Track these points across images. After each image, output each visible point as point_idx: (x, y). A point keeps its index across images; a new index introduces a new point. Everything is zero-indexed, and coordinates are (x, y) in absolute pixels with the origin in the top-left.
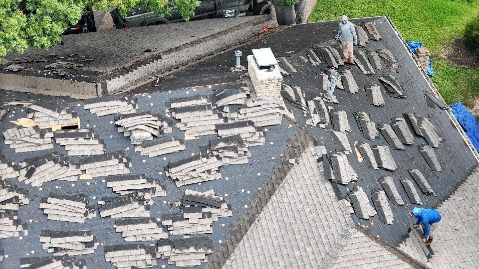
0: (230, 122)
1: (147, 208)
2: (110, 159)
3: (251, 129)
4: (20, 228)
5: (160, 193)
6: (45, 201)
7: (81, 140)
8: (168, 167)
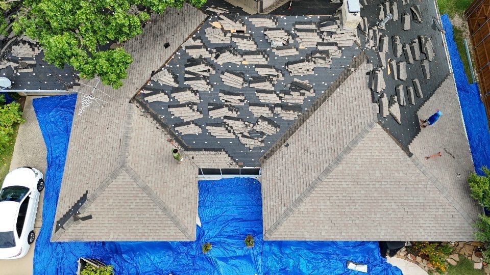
0: (325, 41)
1: (273, 85)
2: (259, 54)
3: (335, 48)
4: (210, 86)
5: (281, 78)
6: (223, 73)
7: (245, 40)
8: (288, 64)
